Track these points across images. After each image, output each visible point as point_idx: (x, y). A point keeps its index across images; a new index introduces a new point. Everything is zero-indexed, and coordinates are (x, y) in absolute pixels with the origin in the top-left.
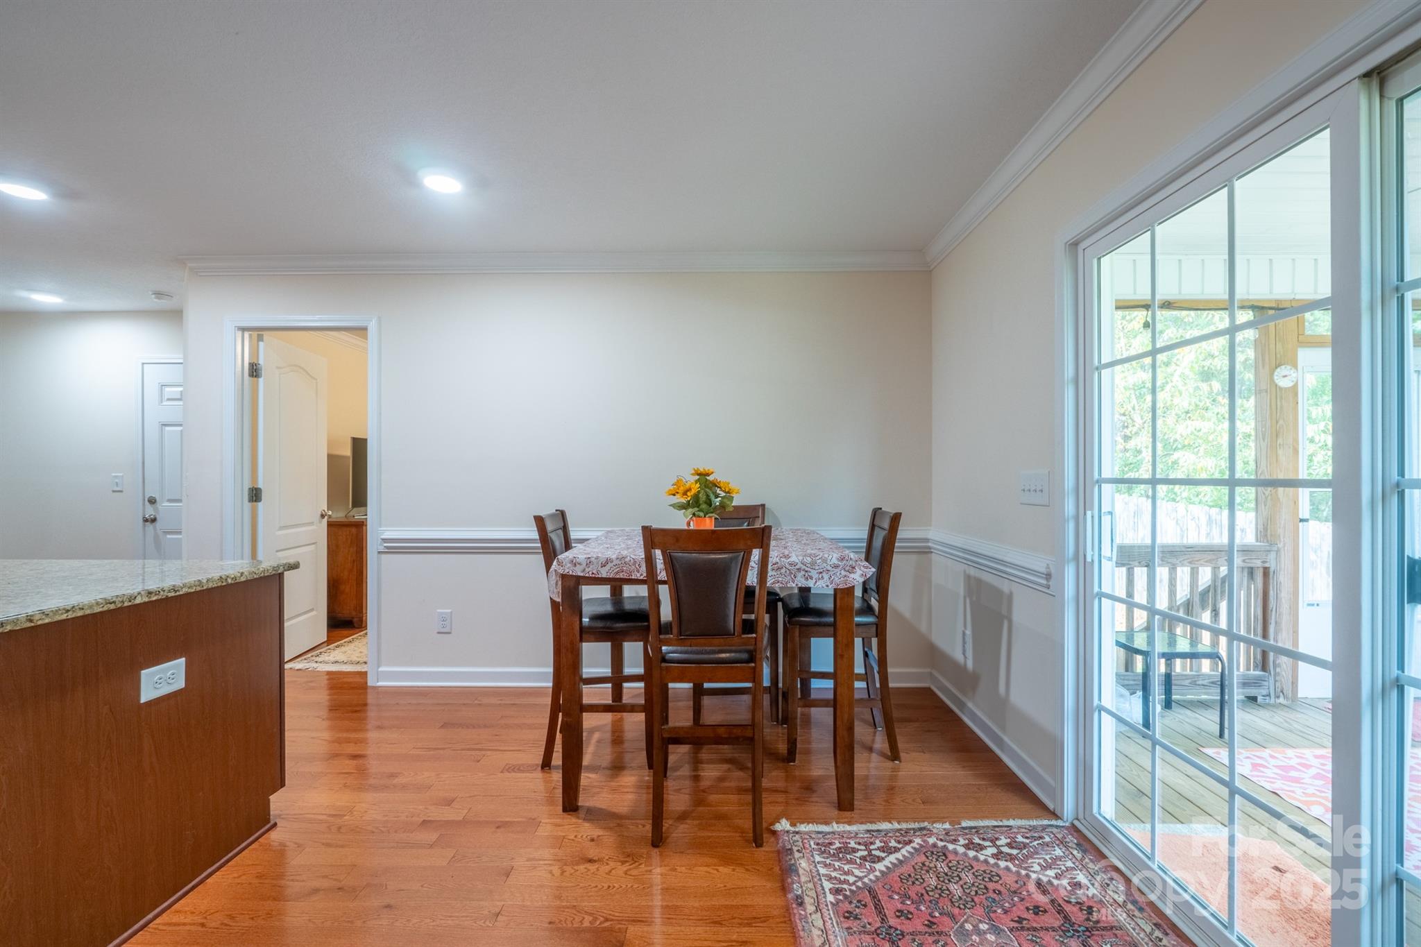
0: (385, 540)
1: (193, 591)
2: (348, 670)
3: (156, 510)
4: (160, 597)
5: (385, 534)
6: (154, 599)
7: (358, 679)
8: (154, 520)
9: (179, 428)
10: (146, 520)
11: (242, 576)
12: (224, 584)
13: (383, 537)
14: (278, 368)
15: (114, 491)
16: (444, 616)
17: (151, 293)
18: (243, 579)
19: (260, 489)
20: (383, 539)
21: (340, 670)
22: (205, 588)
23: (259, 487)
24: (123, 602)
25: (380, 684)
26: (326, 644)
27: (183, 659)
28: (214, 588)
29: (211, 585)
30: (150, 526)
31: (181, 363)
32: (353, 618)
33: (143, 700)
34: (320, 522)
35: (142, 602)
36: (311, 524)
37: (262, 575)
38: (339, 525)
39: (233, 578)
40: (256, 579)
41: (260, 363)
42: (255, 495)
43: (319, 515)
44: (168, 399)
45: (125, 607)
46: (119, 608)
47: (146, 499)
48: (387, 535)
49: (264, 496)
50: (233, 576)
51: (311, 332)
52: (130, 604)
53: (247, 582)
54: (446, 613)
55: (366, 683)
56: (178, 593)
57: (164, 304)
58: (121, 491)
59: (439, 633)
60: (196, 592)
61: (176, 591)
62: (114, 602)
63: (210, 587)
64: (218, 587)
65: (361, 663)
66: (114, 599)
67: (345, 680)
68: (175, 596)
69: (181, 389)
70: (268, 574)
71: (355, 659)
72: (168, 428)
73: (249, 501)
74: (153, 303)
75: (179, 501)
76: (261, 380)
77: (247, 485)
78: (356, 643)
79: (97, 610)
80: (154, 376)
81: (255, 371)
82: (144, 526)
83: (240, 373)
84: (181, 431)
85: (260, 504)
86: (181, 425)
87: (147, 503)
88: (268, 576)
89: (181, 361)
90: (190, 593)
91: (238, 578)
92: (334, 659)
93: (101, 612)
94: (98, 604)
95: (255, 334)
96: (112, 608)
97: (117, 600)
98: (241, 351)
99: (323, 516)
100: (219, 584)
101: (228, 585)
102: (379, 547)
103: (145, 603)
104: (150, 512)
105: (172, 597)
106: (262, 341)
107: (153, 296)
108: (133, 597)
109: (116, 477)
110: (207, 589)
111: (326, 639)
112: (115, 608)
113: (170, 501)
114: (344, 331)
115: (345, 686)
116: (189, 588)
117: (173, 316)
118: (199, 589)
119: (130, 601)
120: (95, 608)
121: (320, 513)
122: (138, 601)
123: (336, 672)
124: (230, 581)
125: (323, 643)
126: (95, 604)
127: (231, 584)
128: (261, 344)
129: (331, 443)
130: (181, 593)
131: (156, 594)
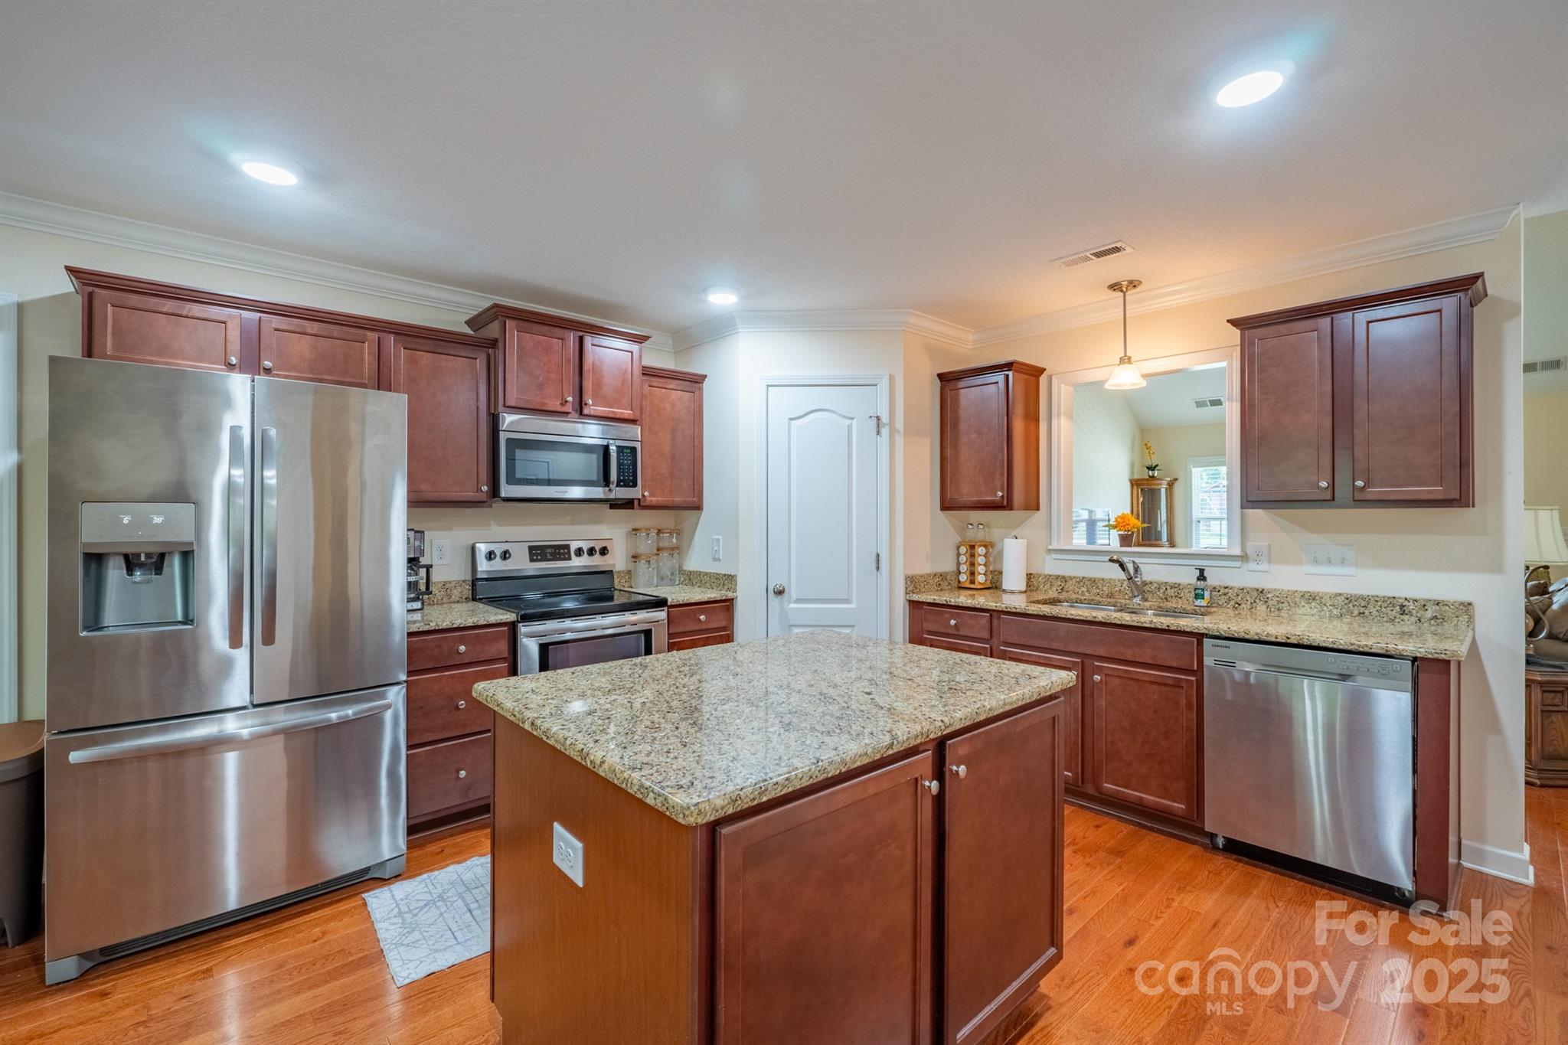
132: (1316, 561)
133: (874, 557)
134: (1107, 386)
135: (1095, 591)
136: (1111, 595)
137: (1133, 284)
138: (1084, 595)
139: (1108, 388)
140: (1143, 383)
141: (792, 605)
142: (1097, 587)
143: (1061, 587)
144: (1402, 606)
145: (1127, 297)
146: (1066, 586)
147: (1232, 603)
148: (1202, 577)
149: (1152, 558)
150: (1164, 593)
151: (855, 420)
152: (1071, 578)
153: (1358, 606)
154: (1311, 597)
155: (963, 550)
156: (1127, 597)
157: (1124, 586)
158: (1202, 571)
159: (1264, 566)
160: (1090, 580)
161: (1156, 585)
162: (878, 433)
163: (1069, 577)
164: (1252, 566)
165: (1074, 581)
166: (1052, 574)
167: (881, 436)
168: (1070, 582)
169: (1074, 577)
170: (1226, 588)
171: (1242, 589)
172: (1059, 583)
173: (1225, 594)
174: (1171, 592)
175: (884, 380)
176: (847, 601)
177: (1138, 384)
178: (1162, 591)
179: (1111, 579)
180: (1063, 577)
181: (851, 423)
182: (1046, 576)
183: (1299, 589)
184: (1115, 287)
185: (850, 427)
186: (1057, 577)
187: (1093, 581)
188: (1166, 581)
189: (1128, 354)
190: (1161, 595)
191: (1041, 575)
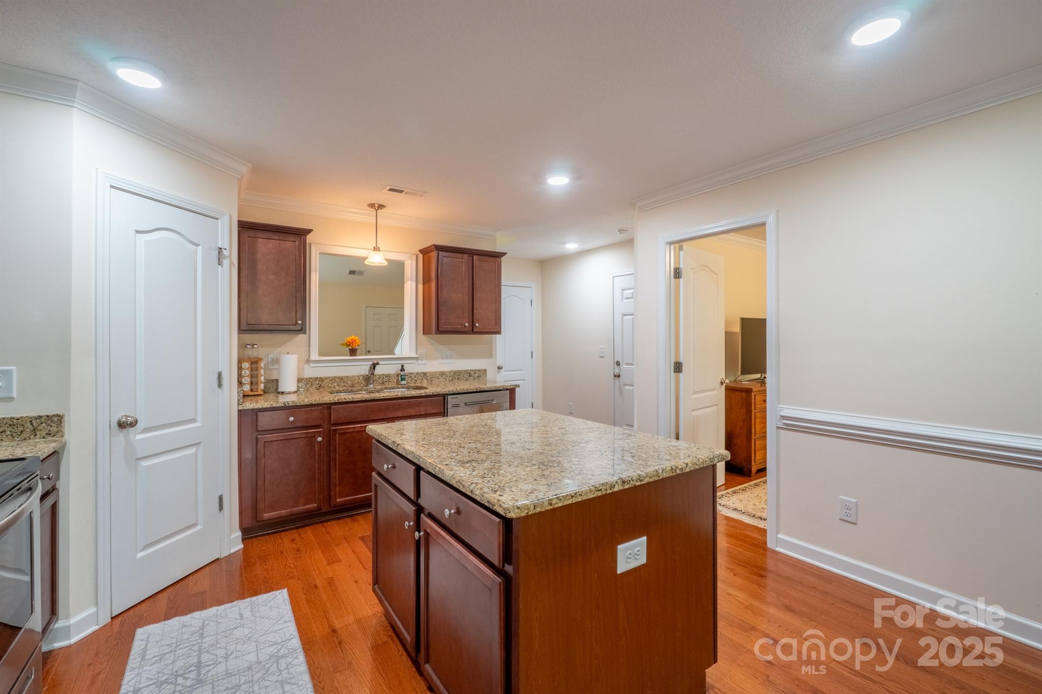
0: (784, 417)
1: (652, 480)
2: (747, 522)
3: (620, 369)
4: (630, 486)
5: (784, 411)
6: (626, 487)
7: (756, 535)
8: (619, 376)
9: (632, 317)
10: (615, 376)
11: (687, 466)
12: (674, 474)
13: (781, 414)
14: (692, 269)
15: (600, 357)
16: (848, 504)
17: (617, 231)
18: (688, 470)
19: (681, 363)
20: (781, 416)
21: (740, 519)
22: (661, 478)
23: (681, 361)
24: (606, 490)
25: (779, 549)
26: (724, 487)
27: (644, 539)
28: (668, 477)
29: (665, 475)
30: (617, 380)
31: (633, 274)
32: (743, 467)
33: (619, 572)
34: (720, 388)
35: (619, 490)
36: (714, 389)
37: (702, 466)
38: (732, 390)
39: (680, 469)
40: (697, 469)
41: (681, 267)
42: (678, 367)
43: (719, 383)
44: (626, 298)
45: (608, 494)
46: (604, 495)
47: (615, 362)
48: (785, 413)
49: (684, 368)
50: (680, 467)
51: (710, 238)
52: (611, 491)
53: (691, 472)
54: (851, 502)
55: (766, 543)
56: (642, 483)
57: (624, 237)
58: (603, 357)
59: (841, 519)
60: (655, 482)
61: (641, 481)
62: (601, 490)
63: (664, 477)
64: (670, 477)
65: (757, 518)
66: (601, 487)
67: (746, 532)
68: (641, 485)
69: (632, 291)
70: (706, 465)
71: (750, 509)
72: (626, 317)
73: (674, 372)
74: (619, 237)
75: (632, 364)
76: (681, 280)
77: (673, 361)
78: (748, 493)
79: (591, 496)
80: (620, 283)
81: (677, 274)
82: (614, 380)
83: (669, 276)
84: (633, 318)
85: (681, 374)
86: (633, 315)
87: (615, 365)
88: (706, 467)
89: (633, 272)
90: (651, 482)
91: (684, 469)
92: (733, 505)
93: (593, 498)
94: (591, 491)
95: (677, 246)
96: (599, 495)
97: (603, 488)
98: (667, 259)
99: (722, 383)
100: (671, 474)
101: (678, 475)
102: (778, 423)
103: (621, 491)
104: (617, 371)
105: (638, 486)
106: (682, 250)
107: (618, 233)
108: (612, 486)
109: (601, 348)
110: (663, 479)
111: (724, 483)
112: (601, 494)
113: (627, 364)
114: (731, 232)
115: (747, 539)
116: (650, 478)
117: (627, 244)
118: (657, 479)
119: (611, 489)
120: (589, 495)
121: (720, 381)
122: (616, 489)
123: (736, 520)
124: (678, 472)
125: (722, 485)
126: (589, 491)
127: (679, 474)
128: (681, 252)
129: (728, 323)
130: (644, 482)
131: (628, 483)
132: (442, 358)
133: (216, 376)
134: (366, 262)
135: (342, 384)
136: (353, 386)
137: (381, 206)
138: (336, 388)
139: (367, 263)
140: (386, 264)
141: (139, 437)
142: (344, 382)
143: (319, 385)
144: (470, 373)
145: (378, 213)
146: (323, 384)
147: (413, 381)
148: (403, 369)
149: (387, 361)
150: (382, 380)
151: (201, 246)
152: (326, 378)
153: (457, 375)
154: (442, 374)
155: (246, 365)
156: (362, 385)
157: (360, 379)
158: (402, 366)
159: (424, 362)
160: (339, 378)
161: (378, 376)
162: (220, 263)
163: (325, 378)
164: (420, 362)
165: (328, 380)
166: (312, 377)
167: (222, 267)
168: (326, 381)
169: (328, 377)
170: (411, 373)
171: (417, 373)
172: (318, 383)
173: (410, 377)
174: (386, 379)
175: (225, 217)
176: (193, 421)
177: (383, 263)
178: (381, 379)
179: (352, 376)
180: (321, 378)
181: (196, 249)
182: (307, 379)
183: (439, 371)
184: (372, 206)
185: (196, 252)
186: (316, 379)
187: (341, 378)
188: (383, 373)
189: (378, 246)
190: (380, 382)
191: (304, 379)
